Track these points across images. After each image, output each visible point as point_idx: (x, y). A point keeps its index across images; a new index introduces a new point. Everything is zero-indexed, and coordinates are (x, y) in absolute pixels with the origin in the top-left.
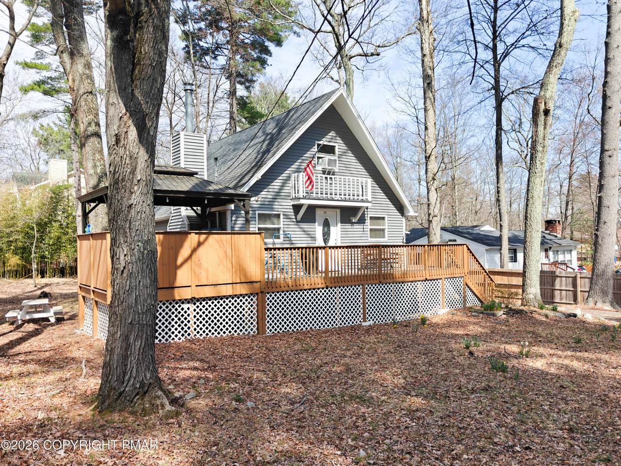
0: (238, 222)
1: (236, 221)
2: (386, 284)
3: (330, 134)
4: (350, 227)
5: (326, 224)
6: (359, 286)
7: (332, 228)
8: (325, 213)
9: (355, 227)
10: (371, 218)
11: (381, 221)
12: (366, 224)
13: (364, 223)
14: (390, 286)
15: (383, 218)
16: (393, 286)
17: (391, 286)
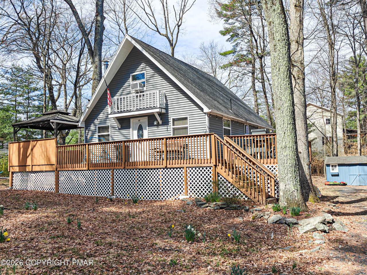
0: (90, 133)
1: (88, 132)
2: (130, 170)
3: (142, 66)
4: (156, 128)
5: (140, 129)
6: (110, 170)
7: (144, 131)
8: (139, 121)
9: (160, 128)
10: (174, 120)
11: (184, 121)
12: (169, 125)
13: (168, 124)
14: (133, 172)
15: (186, 119)
16: (136, 171)
17: (135, 172)
